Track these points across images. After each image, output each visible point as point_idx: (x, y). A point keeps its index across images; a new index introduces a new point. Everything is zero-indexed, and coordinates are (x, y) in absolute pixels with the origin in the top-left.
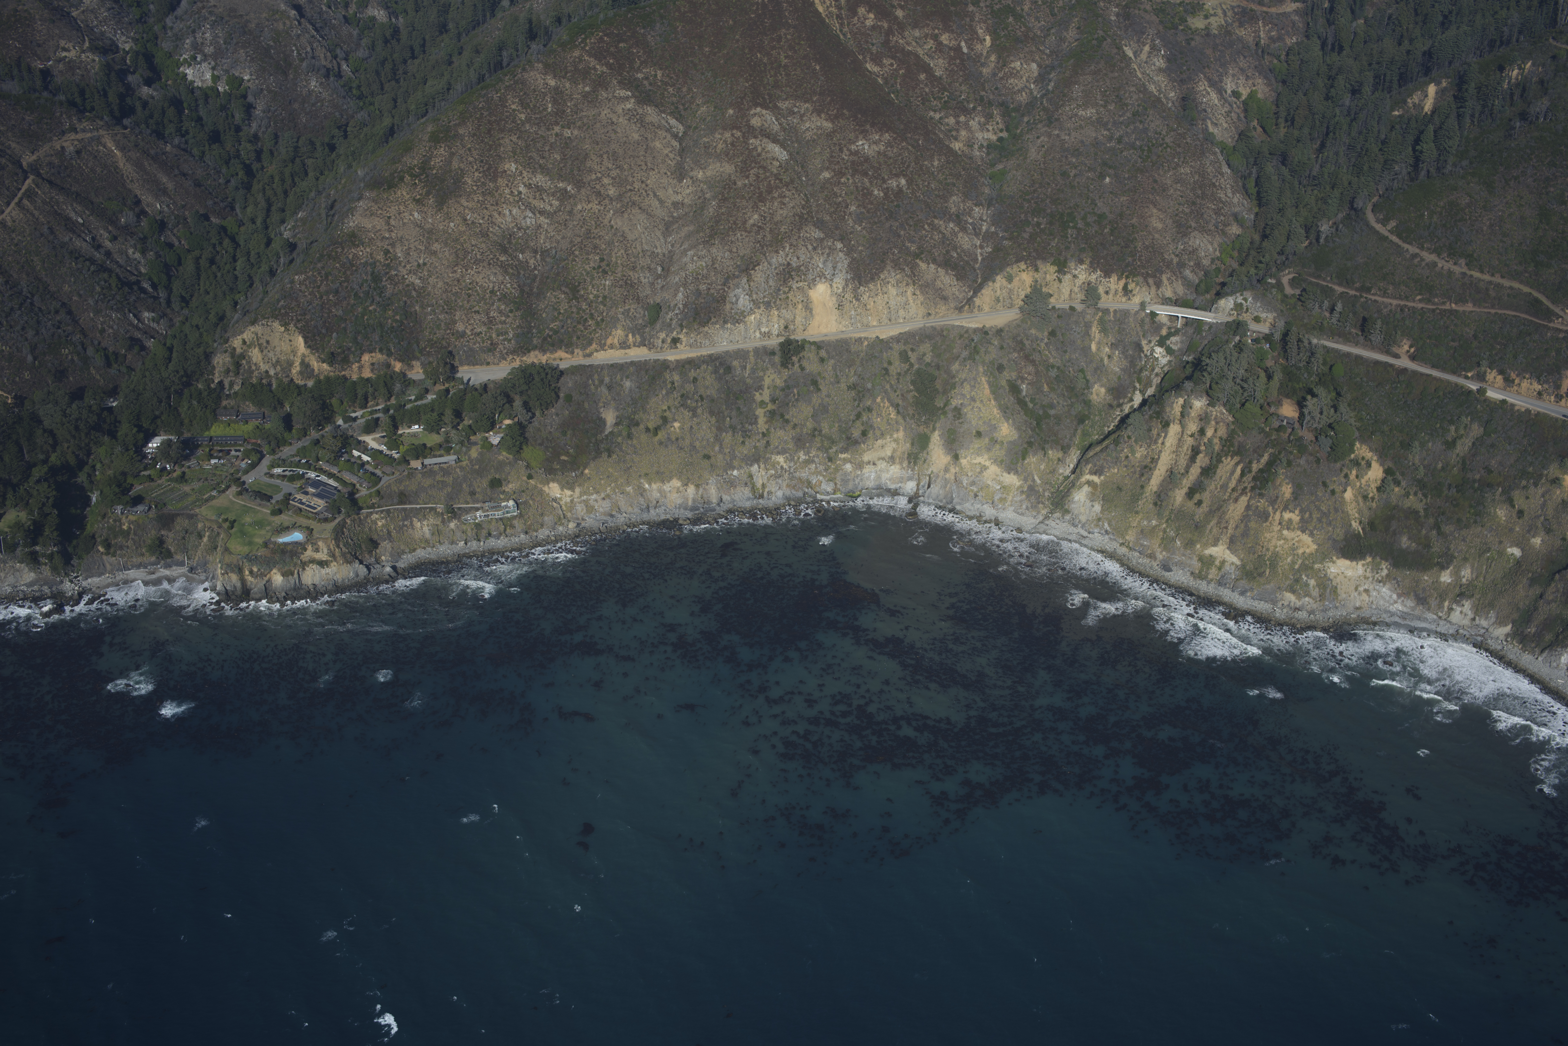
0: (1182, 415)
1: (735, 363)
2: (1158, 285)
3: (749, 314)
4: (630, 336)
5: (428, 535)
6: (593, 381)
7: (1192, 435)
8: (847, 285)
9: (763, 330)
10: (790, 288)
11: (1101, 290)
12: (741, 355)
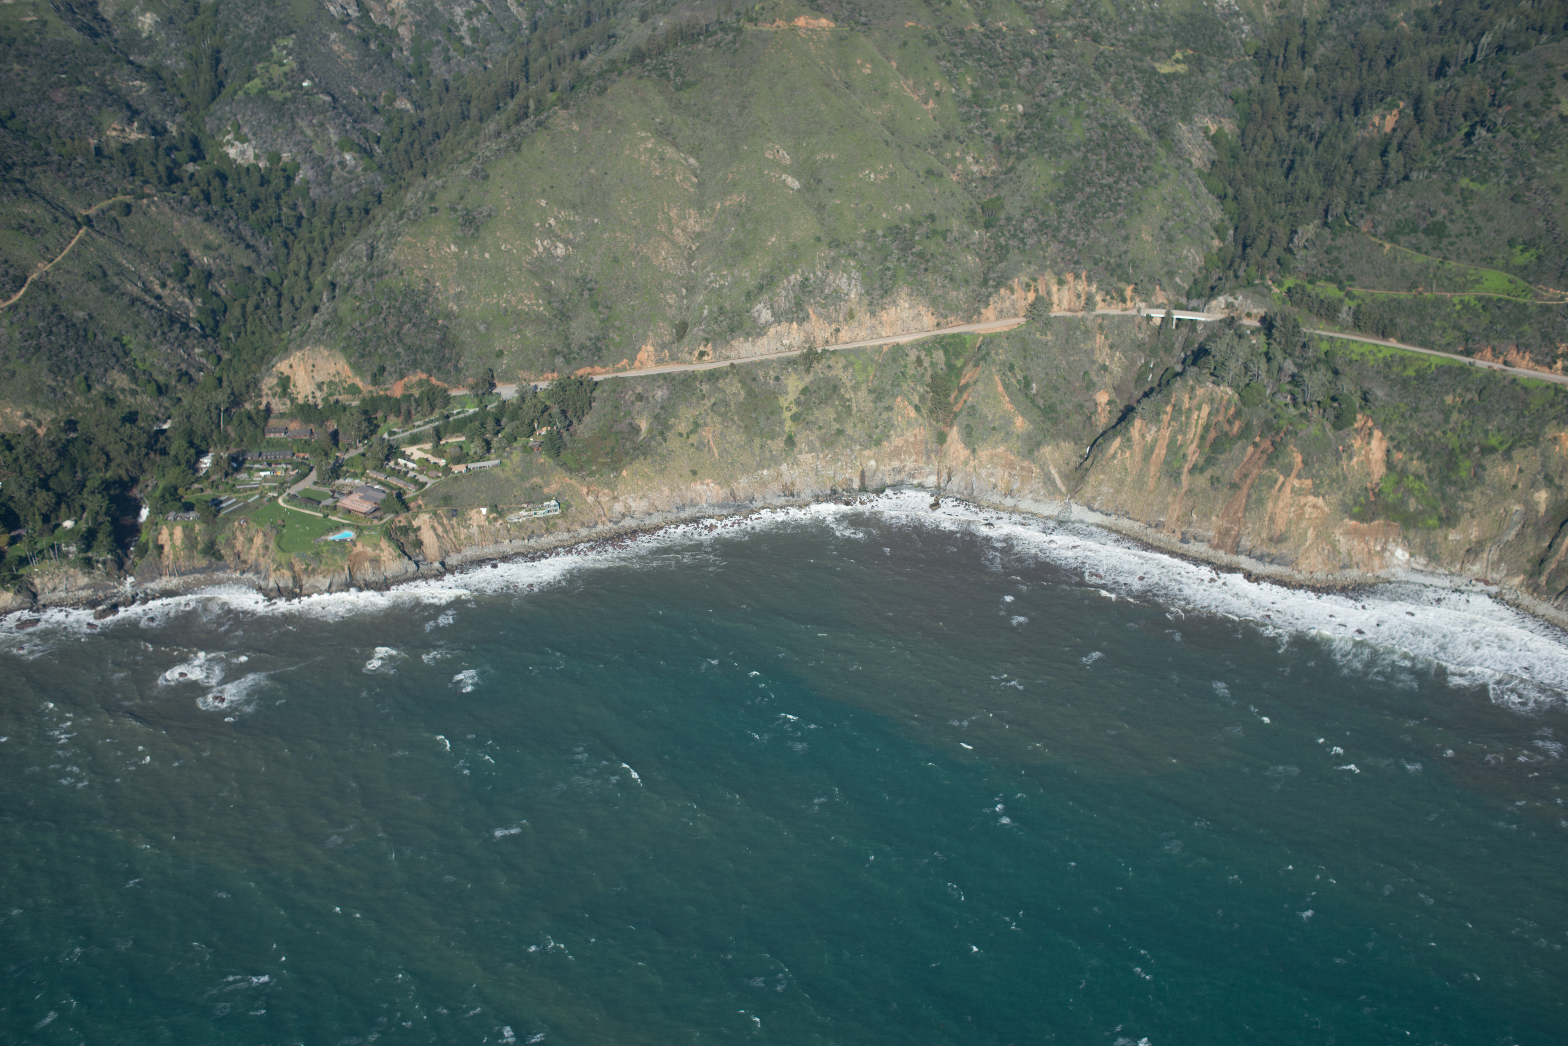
1: (760, 372)
2: (1152, 294)
3: (771, 327)
4: (660, 351)
5: (474, 534)
6: (626, 391)
9: (784, 342)
12: (765, 364)
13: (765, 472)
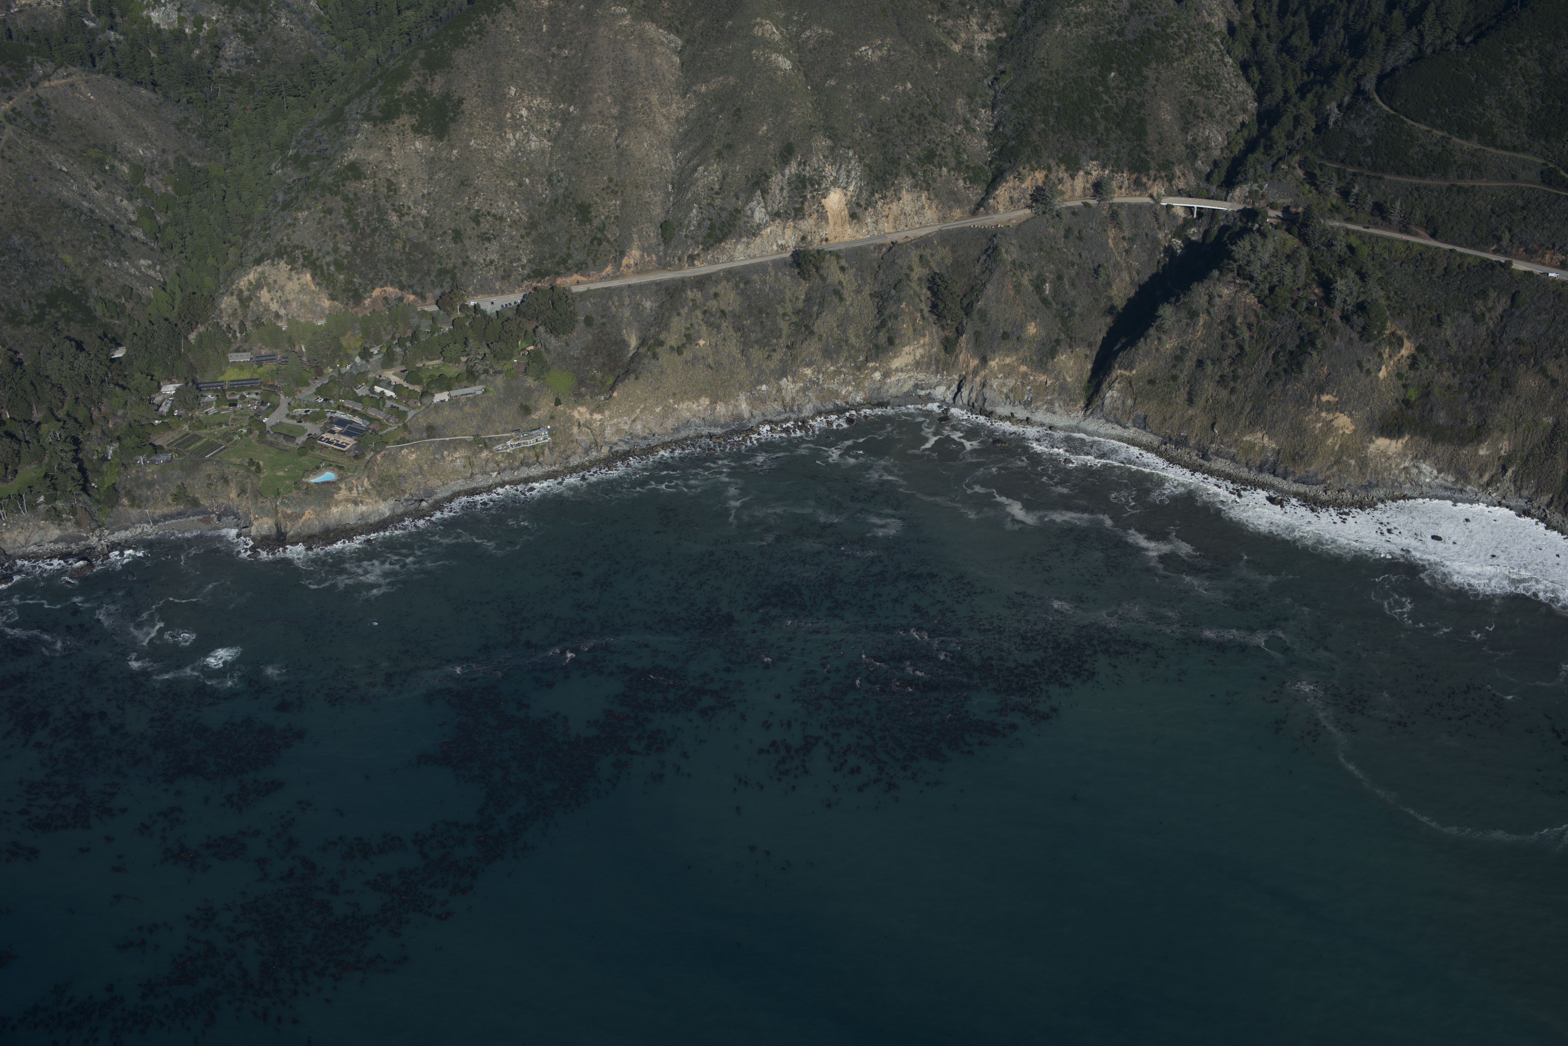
0: (1209, 304)
1: (755, 277)
2: (1171, 177)
3: (765, 227)
4: (646, 256)
6: (613, 303)
8: (861, 192)
9: (780, 242)
10: (805, 198)
11: (1114, 184)
12: (761, 268)
13: (764, 387)
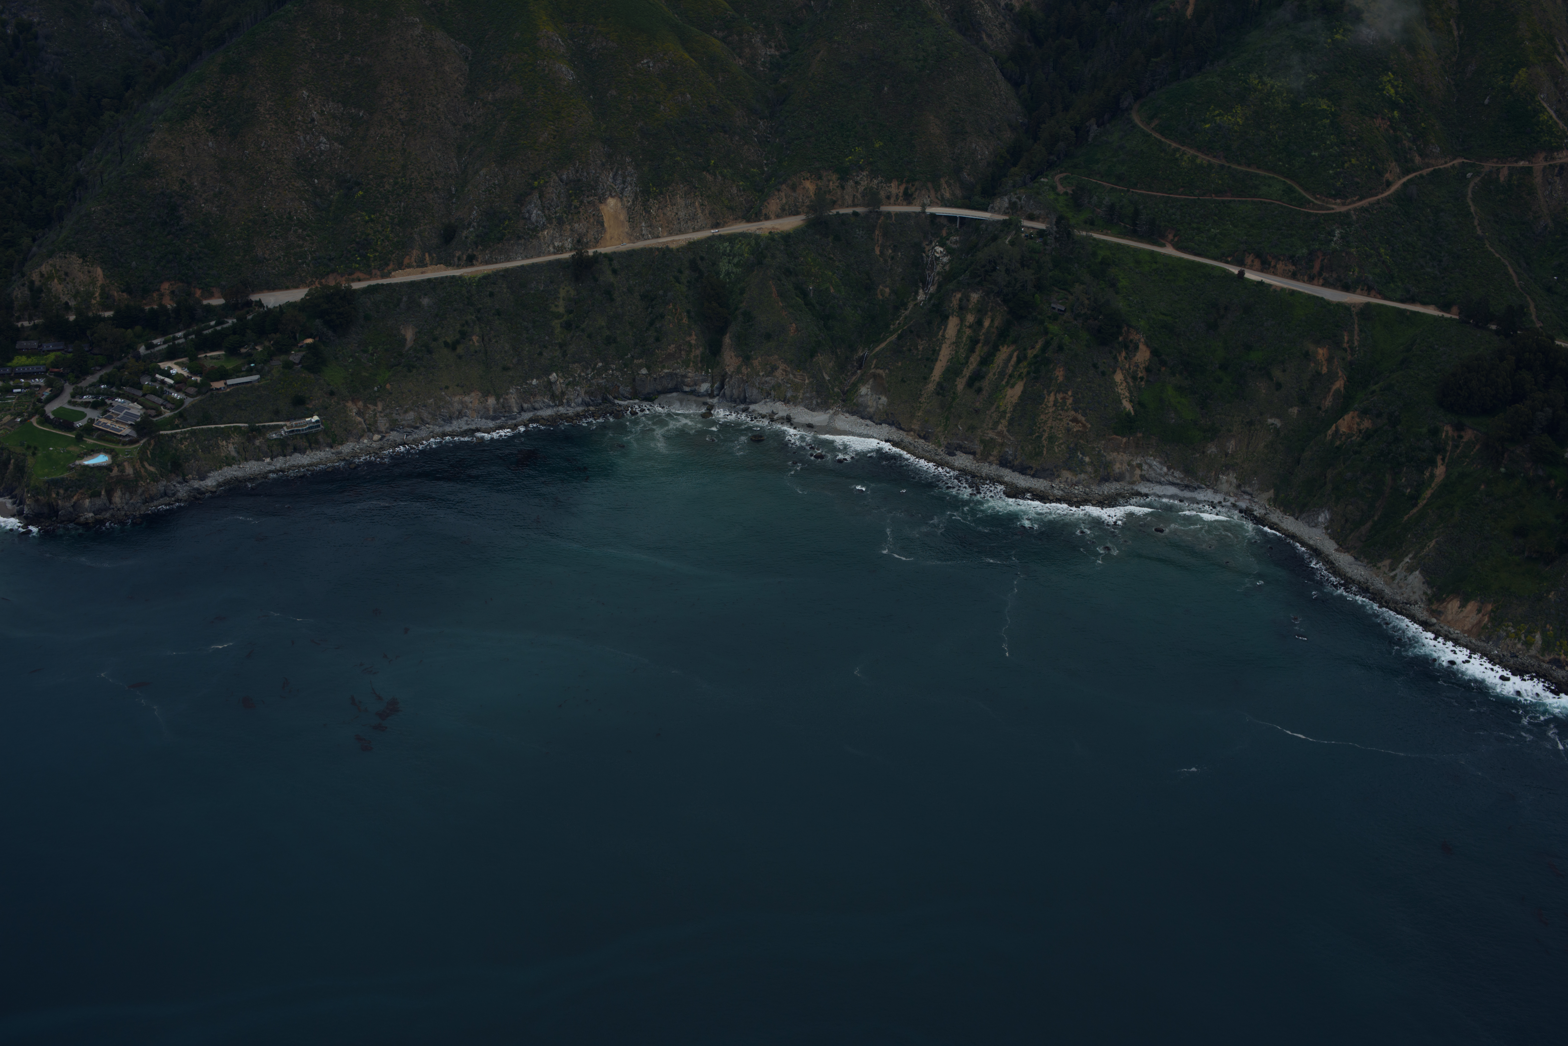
0: (961, 308)
1: (530, 277)
2: (937, 189)
3: (543, 229)
4: (427, 255)
5: (234, 454)
6: (391, 299)
7: (970, 327)
8: (636, 198)
9: (556, 244)
10: (582, 202)
11: (883, 194)
12: (536, 269)
13: (534, 382)
